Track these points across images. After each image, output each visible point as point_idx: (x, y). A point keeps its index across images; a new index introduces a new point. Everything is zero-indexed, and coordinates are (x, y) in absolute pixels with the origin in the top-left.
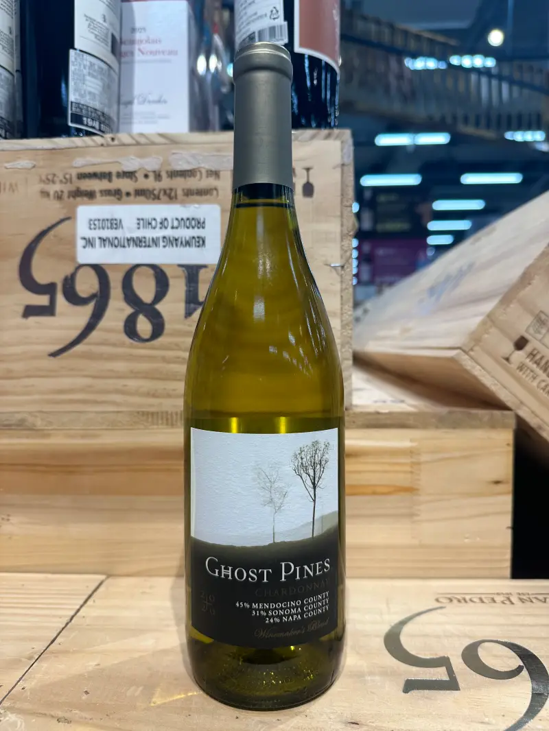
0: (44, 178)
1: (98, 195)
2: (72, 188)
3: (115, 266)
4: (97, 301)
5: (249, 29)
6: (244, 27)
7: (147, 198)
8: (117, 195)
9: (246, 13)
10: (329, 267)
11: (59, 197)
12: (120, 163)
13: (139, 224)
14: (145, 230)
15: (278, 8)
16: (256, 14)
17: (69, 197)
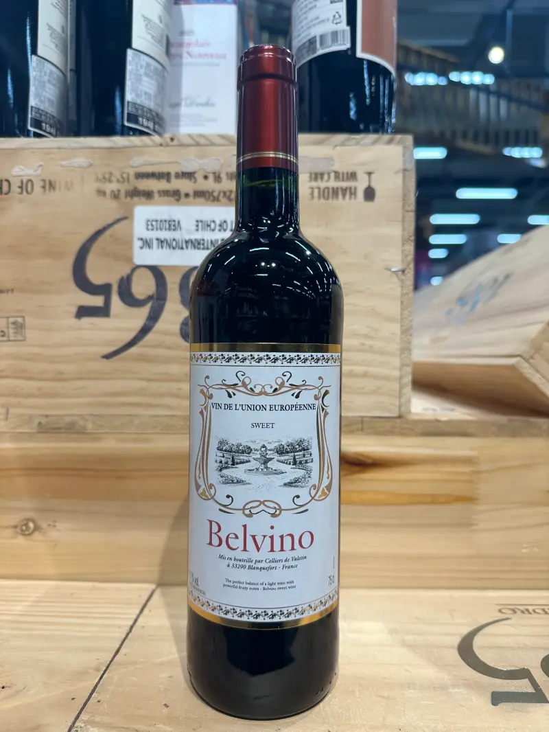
0: (100, 176)
1: (156, 195)
2: (129, 187)
3: (173, 268)
4: (153, 303)
5: (309, 34)
6: (303, 32)
7: (207, 200)
8: (176, 195)
9: (306, 18)
10: (389, 272)
11: (116, 196)
12: (179, 163)
13: (197, 226)
14: (203, 232)
15: (341, 13)
16: (318, 18)
17: (126, 197)
